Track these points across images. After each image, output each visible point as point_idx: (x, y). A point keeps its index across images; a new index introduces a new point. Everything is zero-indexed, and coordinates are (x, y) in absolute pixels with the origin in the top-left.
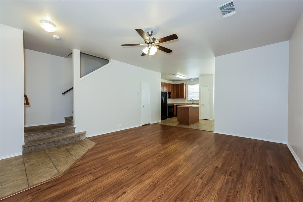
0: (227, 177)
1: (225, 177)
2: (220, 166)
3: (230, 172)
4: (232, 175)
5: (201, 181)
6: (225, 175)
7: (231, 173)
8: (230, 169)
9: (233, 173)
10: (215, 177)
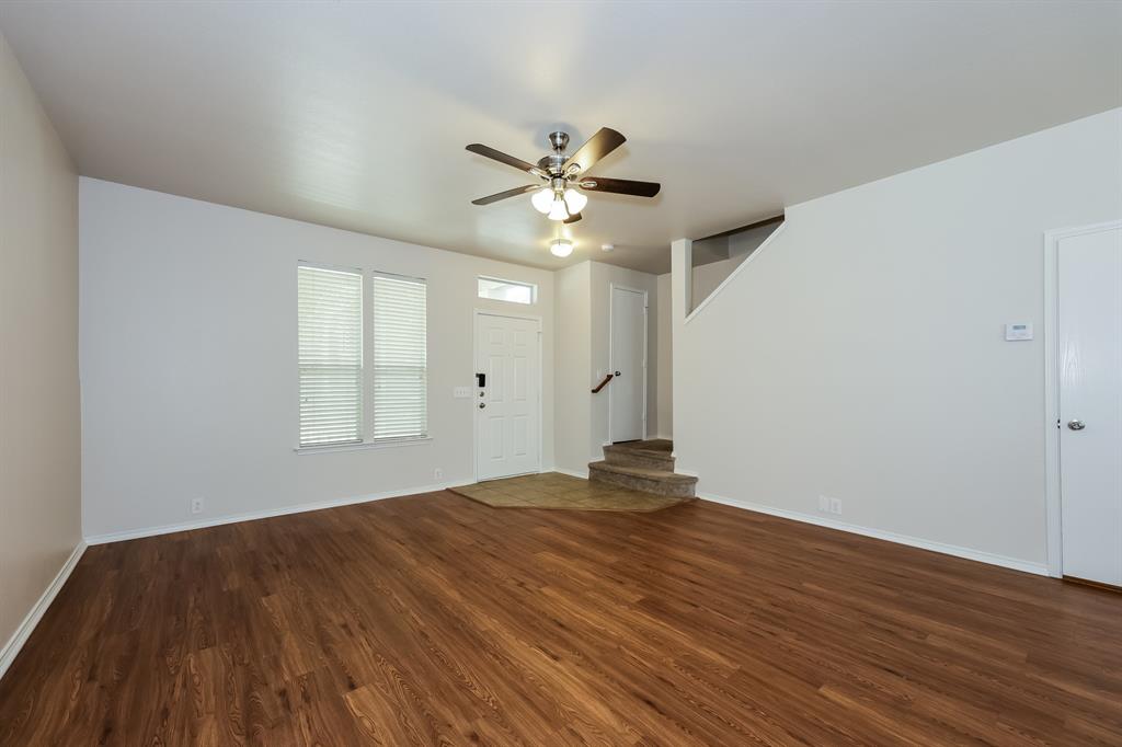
0: (287, 678)
1: (292, 673)
2: (348, 696)
3: (293, 706)
4: (279, 701)
5: (337, 620)
6: (299, 680)
7: (287, 706)
8: (303, 719)
9: (281, 712)
10: (321, 651)
